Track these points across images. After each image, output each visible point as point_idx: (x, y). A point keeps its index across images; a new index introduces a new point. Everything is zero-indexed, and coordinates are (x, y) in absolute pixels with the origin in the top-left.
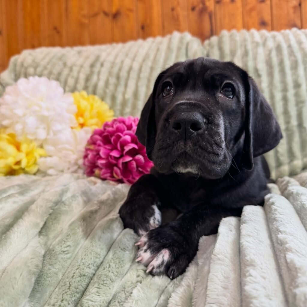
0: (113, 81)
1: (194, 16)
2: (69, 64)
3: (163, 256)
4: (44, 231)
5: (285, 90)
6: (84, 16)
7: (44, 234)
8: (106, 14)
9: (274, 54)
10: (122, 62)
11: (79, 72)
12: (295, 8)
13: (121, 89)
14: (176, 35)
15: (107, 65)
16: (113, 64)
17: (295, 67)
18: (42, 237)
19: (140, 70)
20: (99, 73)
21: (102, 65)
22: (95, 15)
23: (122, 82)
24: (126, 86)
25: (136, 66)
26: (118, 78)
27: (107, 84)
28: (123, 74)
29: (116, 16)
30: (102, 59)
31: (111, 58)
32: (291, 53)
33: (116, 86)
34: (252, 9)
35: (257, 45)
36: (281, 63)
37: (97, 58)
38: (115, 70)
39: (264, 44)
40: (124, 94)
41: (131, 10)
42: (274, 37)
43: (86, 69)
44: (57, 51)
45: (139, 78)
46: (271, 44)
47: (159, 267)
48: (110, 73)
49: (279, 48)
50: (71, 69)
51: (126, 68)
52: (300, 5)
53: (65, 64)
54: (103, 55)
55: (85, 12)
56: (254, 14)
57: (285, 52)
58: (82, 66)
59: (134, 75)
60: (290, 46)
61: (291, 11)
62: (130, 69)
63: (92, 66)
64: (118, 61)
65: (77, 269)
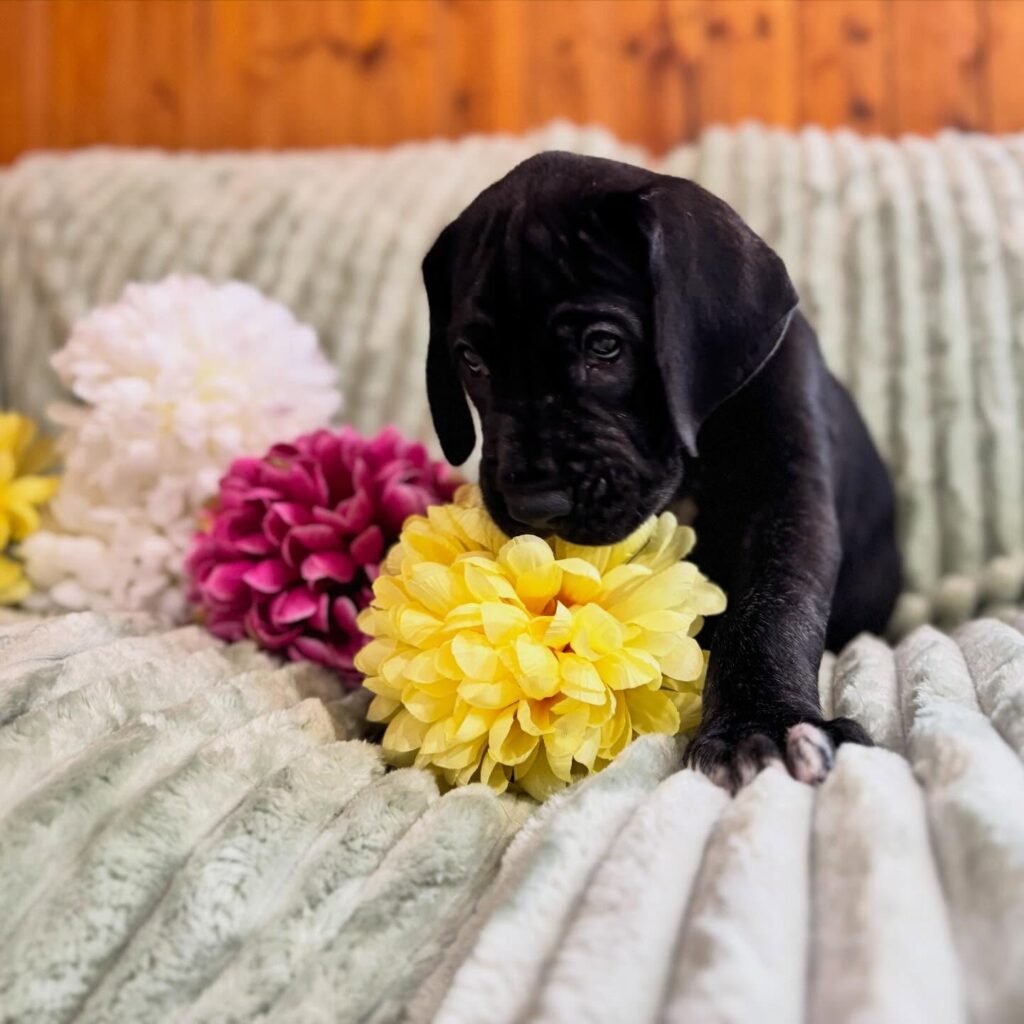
0: (328, 283)
5: (896, 359)
8: (339, 49)
11: (212, 246)
15: (312, 230)
16: (334, 227)
17: (933, 281)
20: (281, 254)
21: (295, 227)
22: (301, 50)
23: (361, 291)
24: (374, 303)
26: (347, 276)
27: (307, 294)
28: (367, 263)
30: (297, 205)
32: (927, 234)
34: (825, 64)
35: (813, 197)
36: (890, 269)
37: (280, 205)
38: (339, 248)
39: (841, 195)
40: (366, 329)
46: (862, 198)
48: (321, 258)
49: (886, 214)
50: (185, 237)
51: (376, 243)
53: (166, 218)
54: (304, 195)
57: (907, 226)
58: (223, 228)
60: (923, 209)
63: (262, 227)
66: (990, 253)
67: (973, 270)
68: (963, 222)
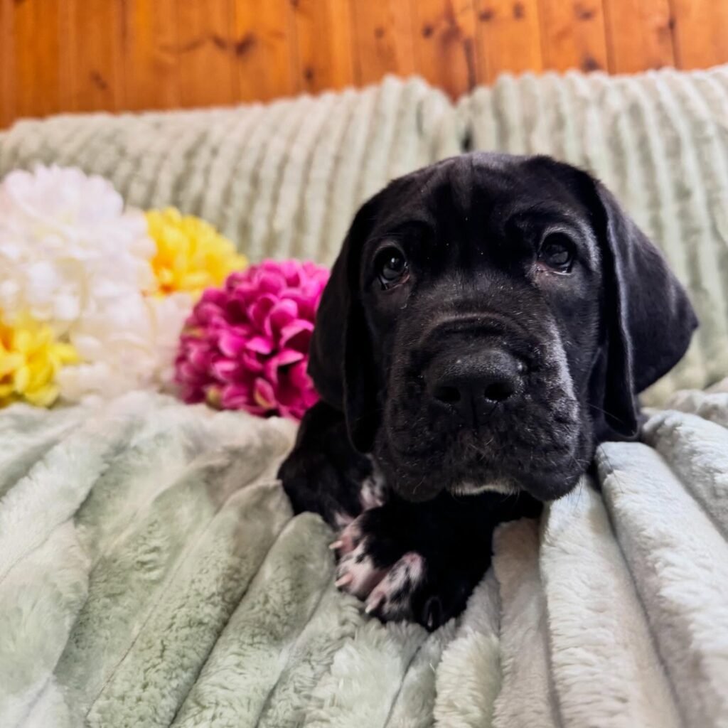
0: (242, 188)
1: (429, 48)
2: (133, 149)
3: (407, 570)
4: (86, 511)
5: (655, 204)
6: (165, 48)
7: (88, 519)
8: (219, 43)
9: (625, 125)
10: (264, 146)
11: (158, 169)
12: (660, 31)
13: (263, 207)
14: (392, 84)
15: (227, 153)
16: (242, 150)
17: (674, 150)
18: (82, 527)
19: (309, 163)
20: (207, 171)
21: (215, 152)
22: (193, 46)
23: (266, 191)
24: (275, 199)
25: (298, 154)
26: (255, 181)
27: (227, 196)
28: (268, 173)
29: (243, 47)
30: (214, 138)
31: (236, 136)
32: (665, 121)
33: (251, 201)
34: (563, 34)
35: (584, 103)
36: (643, 143)
37: (203, 138)
38: (248, 164)
39: (601, 101)
40: (271, 218)
41: (279, 35)
42: (622, 88)
43: (176, 163)
44: (100, 122)
45: (306, 181)
46: (616, 102)
47: (397, 597)
48: (235, 171)
49: (635, 111)
50: (137, 162)
51: (273, 159)
52: (672, 25)
53: (122, 152)
54: (217, 132)
55: (169, 38)
56: (568, 44)
57: (651, 118)
58: (164, 156)
59: (293, 174)
60: (660, 107)
61: (653, 38)
62: (285, 161)
63: (190, 155)
64: (254, 143)
65: (182, 606)
66: (711, 130)
67: (701, 141)
68: (689, 113)
